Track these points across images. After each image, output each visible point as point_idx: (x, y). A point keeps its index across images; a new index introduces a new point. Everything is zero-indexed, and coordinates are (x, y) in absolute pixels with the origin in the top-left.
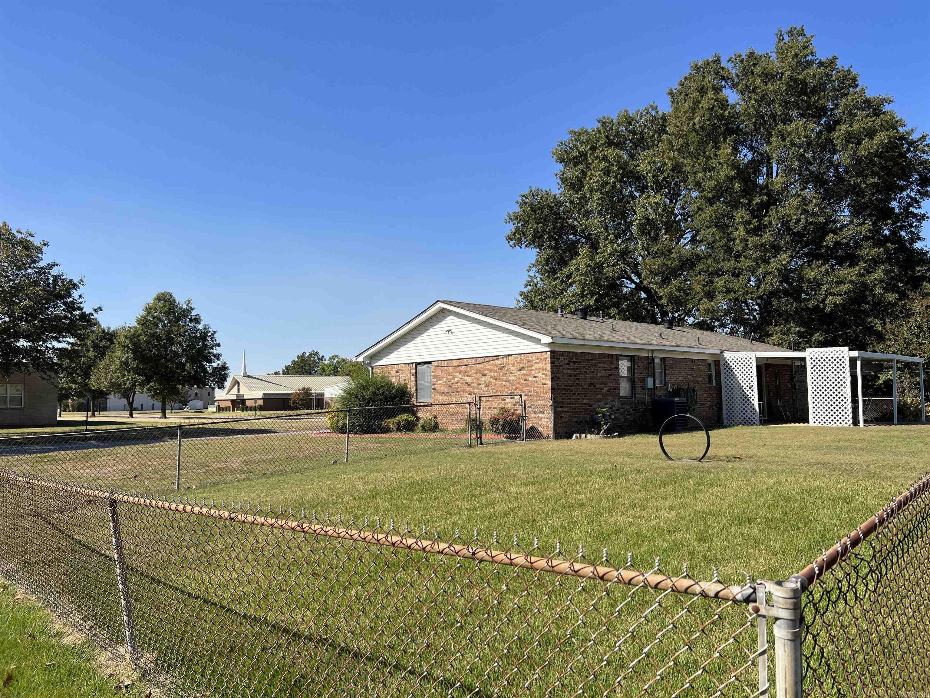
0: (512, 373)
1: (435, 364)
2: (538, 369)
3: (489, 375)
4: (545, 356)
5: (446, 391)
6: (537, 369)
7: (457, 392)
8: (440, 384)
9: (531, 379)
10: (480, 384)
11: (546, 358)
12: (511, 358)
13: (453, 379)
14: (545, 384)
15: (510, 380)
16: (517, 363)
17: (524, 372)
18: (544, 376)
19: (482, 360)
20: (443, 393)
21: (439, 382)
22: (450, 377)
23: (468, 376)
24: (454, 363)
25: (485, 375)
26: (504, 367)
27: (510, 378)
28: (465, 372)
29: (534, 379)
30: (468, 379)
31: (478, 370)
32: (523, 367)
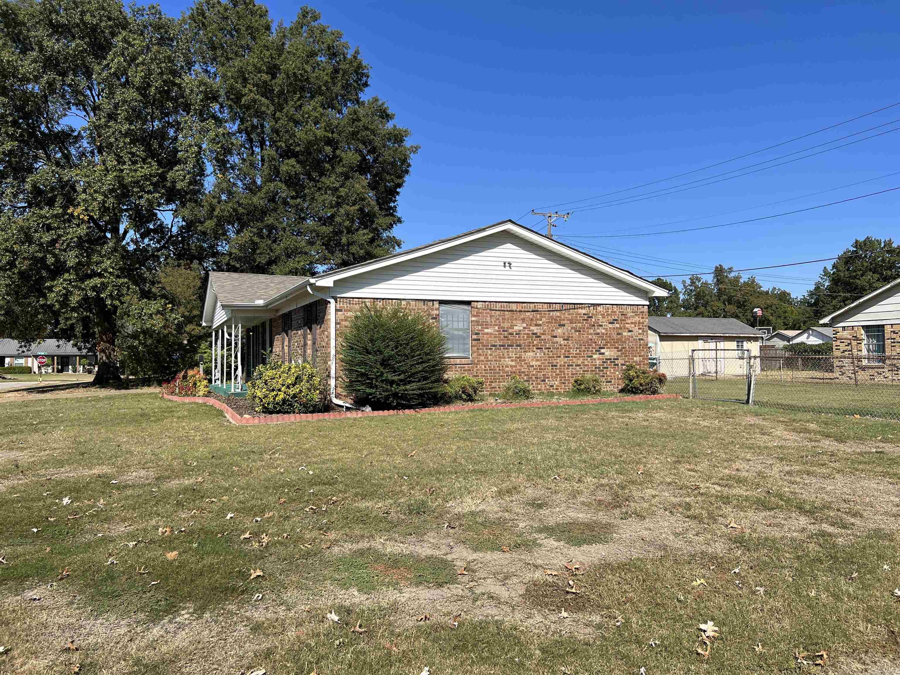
0: (601, 326)
1: (480, 305)
2: (635, 323)
3: (568, 327)
4: (642, 310)
5: (498, 343)
6: (632, 323)
7: (519, 346)
8: (487, 334)
9: (625, 334)
10: (556, 337)
11: (643, 312)
12: (599, 309)
13: (512, 327)
14: (642, 340)
15: (598, 334)
16: (608, 315)
17: (618, 325)
18: (640, 331)
19: (558, 307)
20: (494, 346)
21: (486, 331)
22: (506, 325)
23: (536, 325)
24: (514, 307)
25: (564, 325)
26: (590, 317)
27: (598, 331)
28: (532, 320)
29: (630, 334)
30: (535, 329)
31: (552, 318)
32: (616, 320)
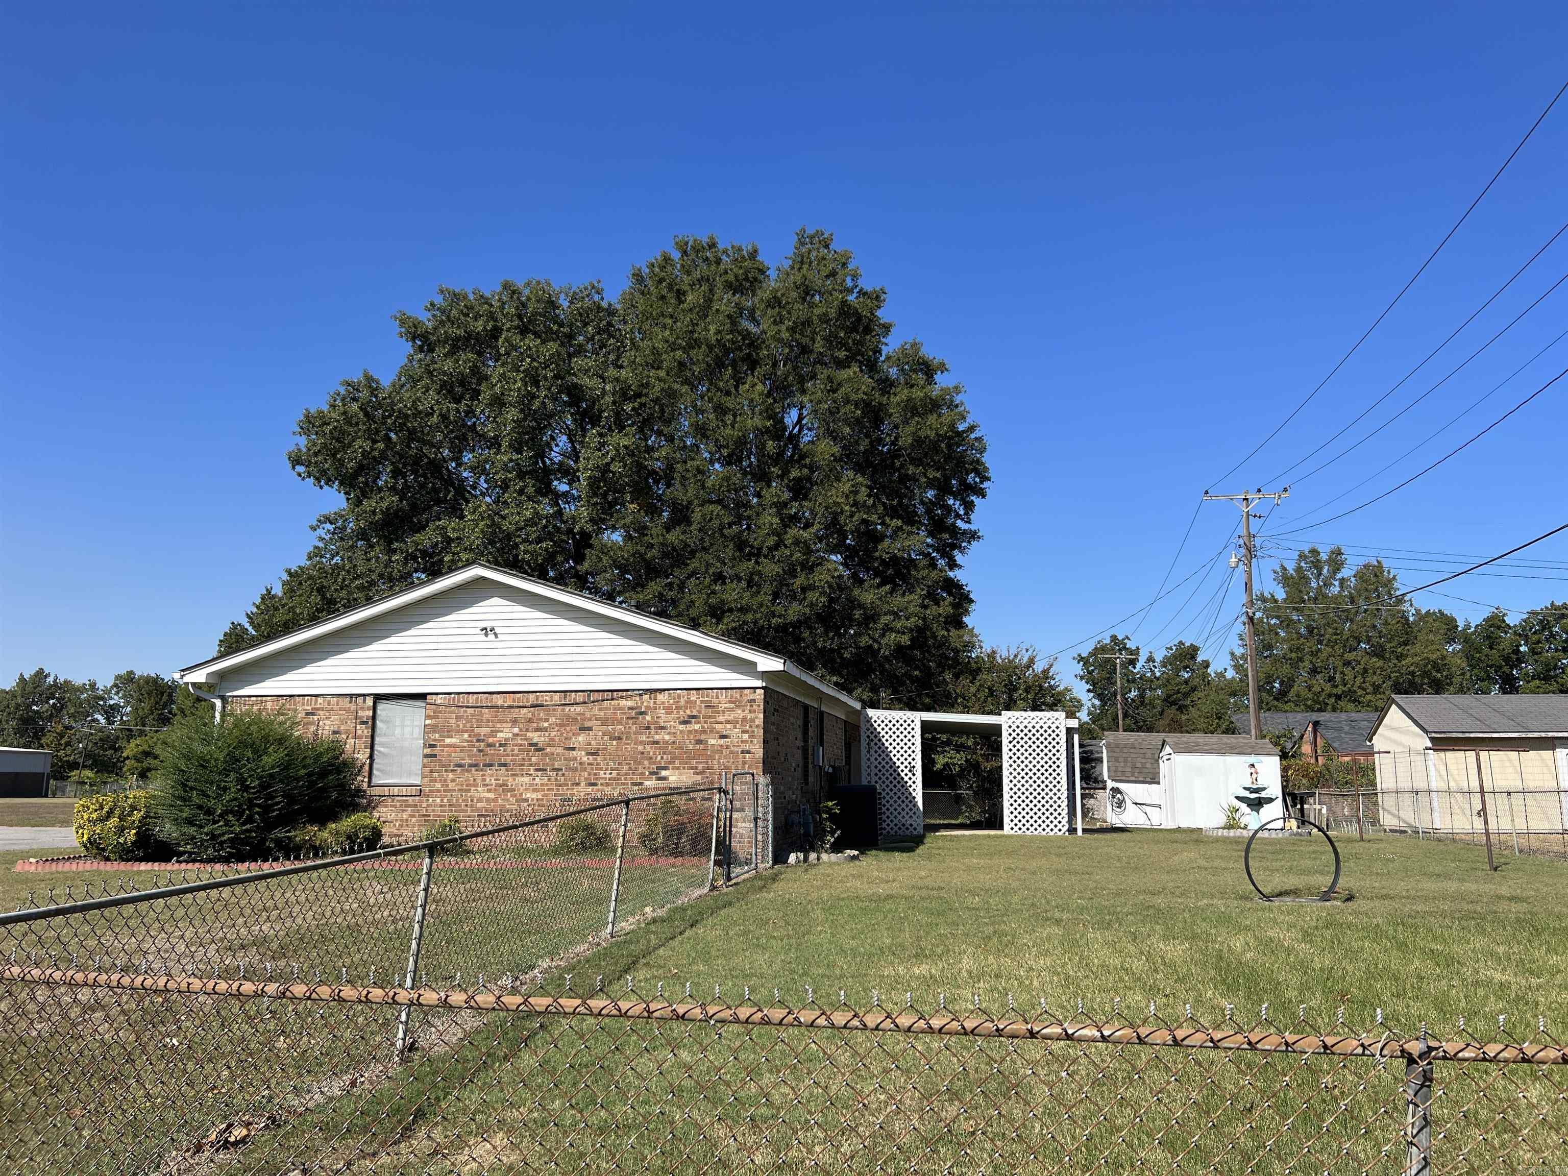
0: (662, 728)
1: (439, 700)
2: (734, 723)
3: (598, 730)
4: (751, 697)
5: (468, 761)
6: (728, 722)
7: (505, 765)
8: (450, 746)
9: (712, 742)
10: (573, 749)
11: (752, 701)
12: (661, 697)
13: (493, 733)
14: (749, 752)
15: (657, 742)
16: (678, 708)
17: (697, 727)
18: (746, 736)
19: (580, 697)
20: (460, 766)
21: (448, 741)
22: (484, 731)
23: (538, 729)
24: (499, 700)
25: (590, 729)
26: (642, 713)
27: (657, 737)
28: (530, 721)
29: (722, 741)
30: (535, 737)
31: (568, 717)
32: (694, 717)
